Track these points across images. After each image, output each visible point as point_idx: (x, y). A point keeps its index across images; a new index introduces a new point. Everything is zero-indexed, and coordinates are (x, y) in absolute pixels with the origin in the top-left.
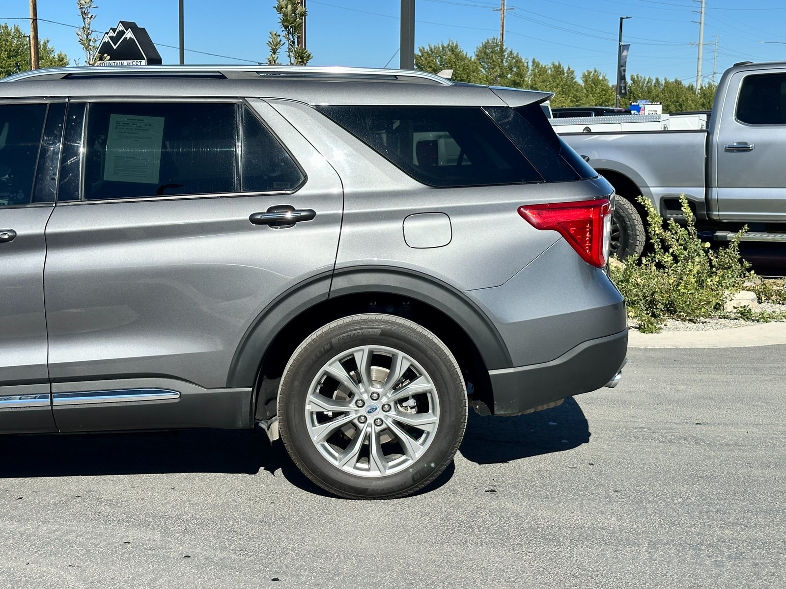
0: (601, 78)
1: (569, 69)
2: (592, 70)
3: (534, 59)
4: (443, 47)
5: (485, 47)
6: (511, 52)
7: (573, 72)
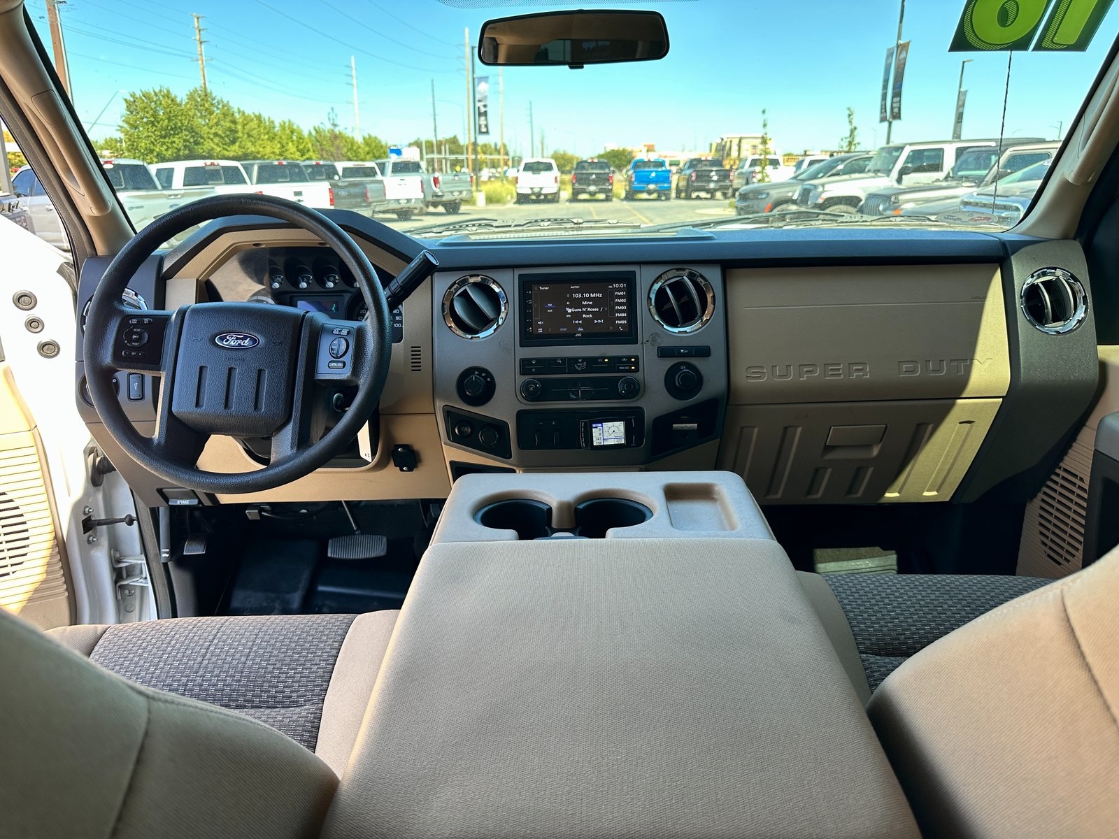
6: (221, 99)
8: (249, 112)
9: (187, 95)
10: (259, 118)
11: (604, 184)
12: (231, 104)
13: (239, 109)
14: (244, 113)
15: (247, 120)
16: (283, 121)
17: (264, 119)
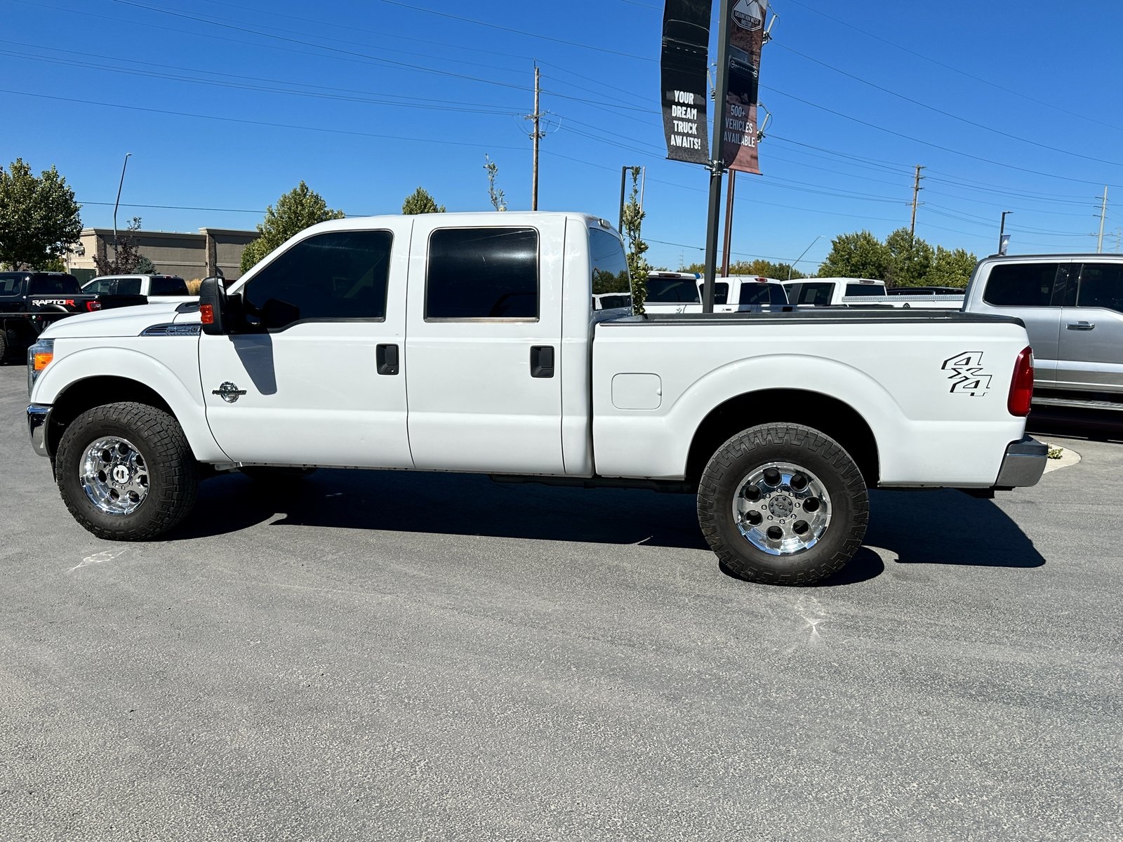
3: (939, 247)
4: (857, 235)
5: (897, 234)
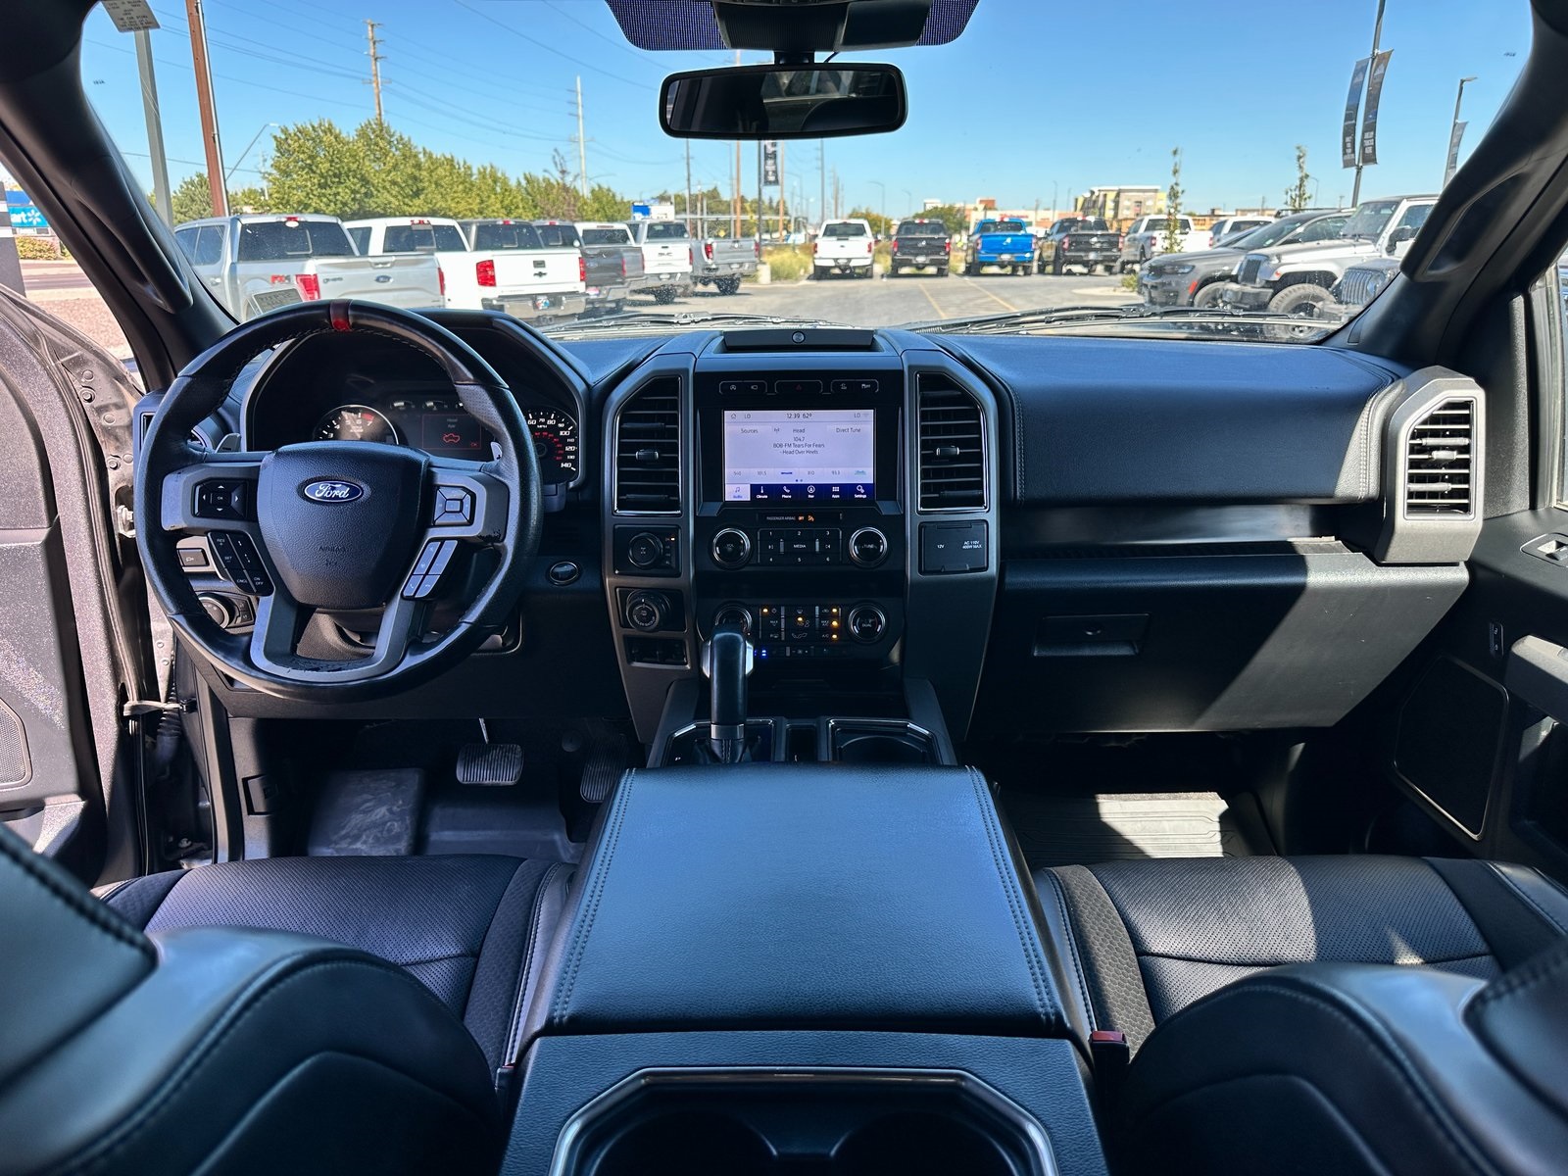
0: (499, 175)
1: (465, 163)
2: (487, 165)
6: (401, 136)
7: (469, 168)
8: (437, 154)
9: (356, 131)
10: (451, 161)
11: (938, 253)
12: (414, 142)
13: (424, 149)
14: (431, 157)
15: (435, 163)
16: (483, 166)
17: (458, 164)
